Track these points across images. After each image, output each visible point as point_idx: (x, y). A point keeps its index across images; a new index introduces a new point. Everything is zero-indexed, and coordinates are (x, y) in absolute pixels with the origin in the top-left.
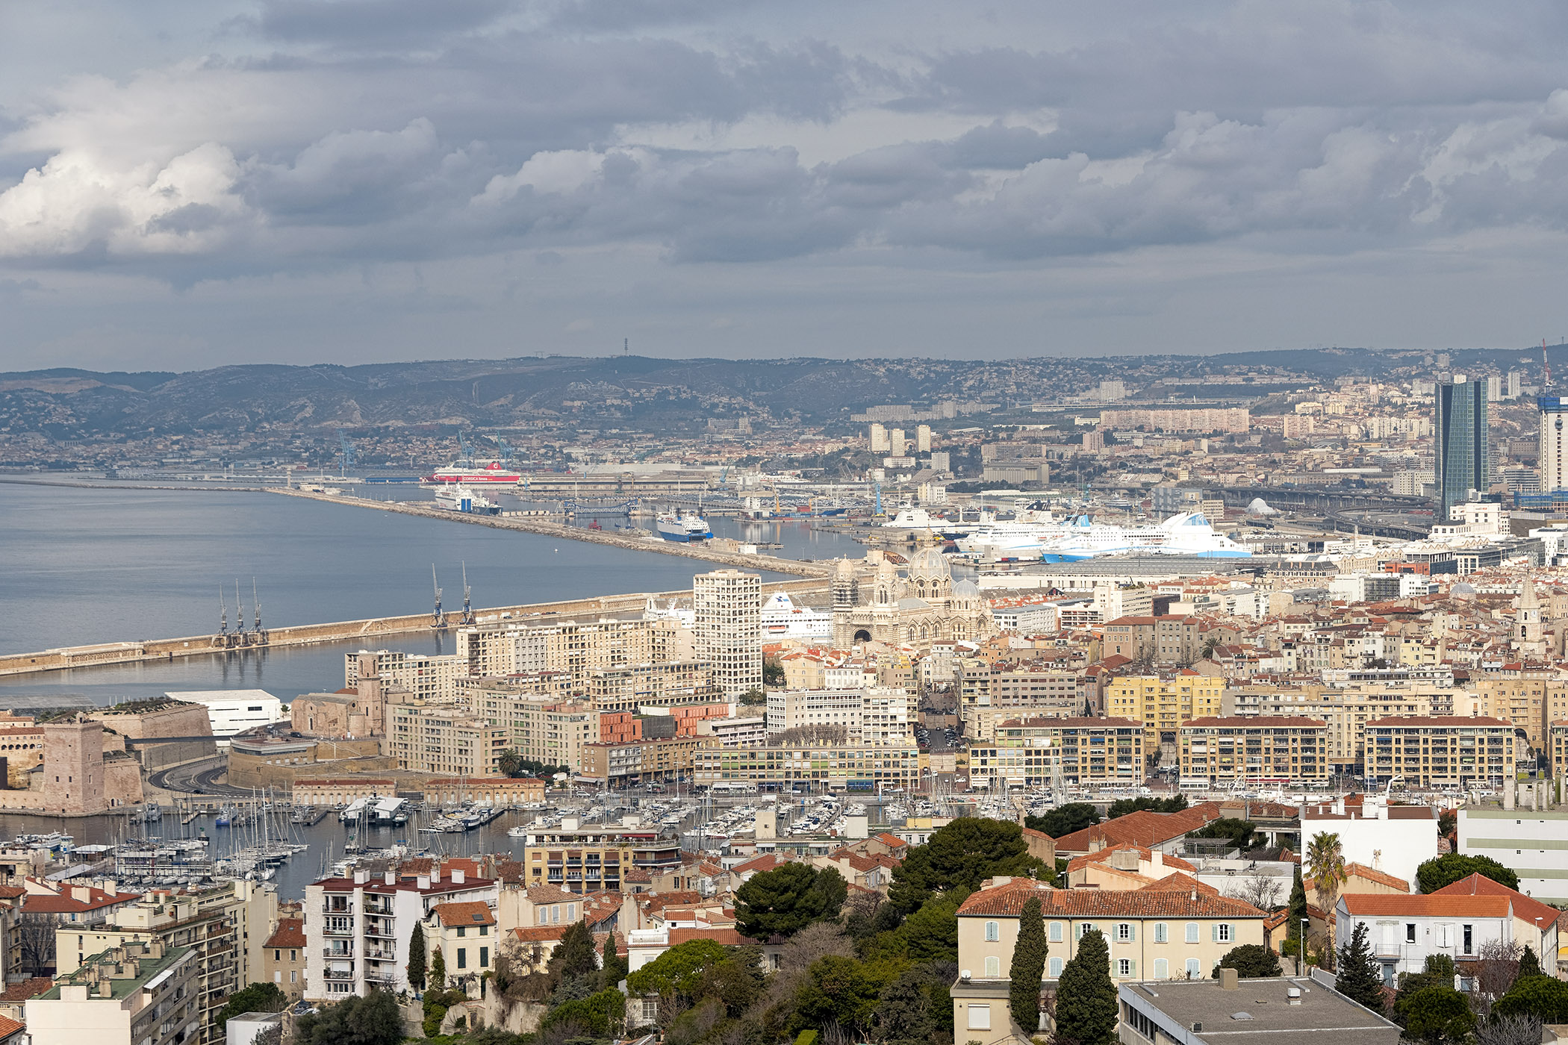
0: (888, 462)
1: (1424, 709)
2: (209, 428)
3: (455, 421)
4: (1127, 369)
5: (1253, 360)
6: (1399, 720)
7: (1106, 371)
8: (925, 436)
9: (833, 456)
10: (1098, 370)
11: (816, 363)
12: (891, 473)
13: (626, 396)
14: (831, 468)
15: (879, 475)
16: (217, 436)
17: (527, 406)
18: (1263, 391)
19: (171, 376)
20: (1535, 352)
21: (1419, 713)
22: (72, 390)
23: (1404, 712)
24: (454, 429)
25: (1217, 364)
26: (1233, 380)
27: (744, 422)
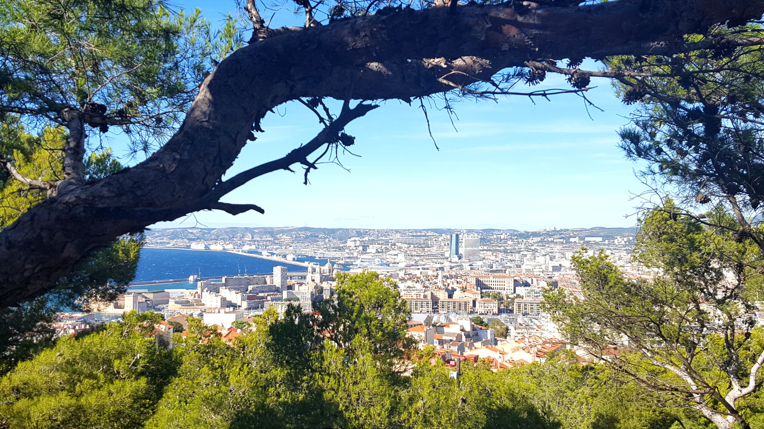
0: (351, 248)
1: (415, 297)
2: (221, 239)
3: (270, 239)
4: (402, 232)
5: (427, 230)
6: (408, 299)
7: (398, 232)
8: (358, 243)
9: (342, 247)
10: (397, 231)
11: (342, 229)
12: (350, 250)
13: (304, 234)
14: (341, 249)
15: (347, 251)
16: (222, 241)
17: (285, 236)
18: (428, 236)
19: (215, 229)
20: (484, 230)
21: (413, 297)
22: (195, 231)
23: (410, 298)
24: (270, 241)
25: (420, 231)
26: (422, 234)
27: (327, 240)
